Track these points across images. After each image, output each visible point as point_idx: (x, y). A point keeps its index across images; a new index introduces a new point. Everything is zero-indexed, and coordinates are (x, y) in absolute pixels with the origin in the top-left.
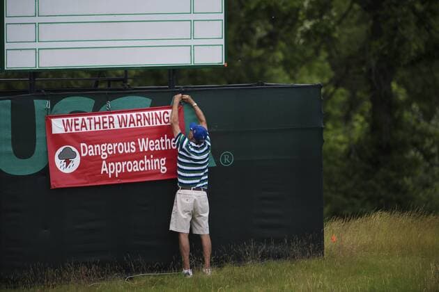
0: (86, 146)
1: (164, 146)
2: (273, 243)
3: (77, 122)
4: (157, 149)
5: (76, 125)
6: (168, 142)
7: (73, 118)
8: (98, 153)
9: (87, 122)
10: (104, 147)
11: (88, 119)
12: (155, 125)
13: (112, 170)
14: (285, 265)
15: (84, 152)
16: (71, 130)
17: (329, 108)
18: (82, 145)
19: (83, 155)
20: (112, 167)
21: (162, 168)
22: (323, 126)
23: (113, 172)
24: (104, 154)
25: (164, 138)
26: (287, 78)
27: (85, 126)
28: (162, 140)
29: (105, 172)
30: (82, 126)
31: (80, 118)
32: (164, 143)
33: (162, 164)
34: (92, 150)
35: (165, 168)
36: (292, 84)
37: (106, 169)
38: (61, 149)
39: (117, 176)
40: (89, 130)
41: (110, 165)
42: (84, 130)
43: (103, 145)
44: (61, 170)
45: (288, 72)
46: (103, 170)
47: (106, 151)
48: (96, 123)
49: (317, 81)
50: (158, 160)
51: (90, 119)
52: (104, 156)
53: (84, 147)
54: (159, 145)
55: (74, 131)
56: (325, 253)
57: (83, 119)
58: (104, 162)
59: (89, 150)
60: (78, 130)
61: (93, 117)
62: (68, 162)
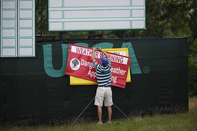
0: (84, 61)
1: (118, 72)
2: (166, 107)
3: (82, 50)
4: (114, 72)
5: (82, 51)
6: (120, 71)
7: (81, 48)
8: (88, 65)
9: (87, 51)
10: (91, 64)
11: (87, 50)
12: (116, 62)
13: (92, 75)
14: (171, 116)
15: (82, 63)
16: (79, 52)
17: (191, 48)
18: (82, 60)
19: (82, 64)
20: (93, 73)
21: (114, 81)
22: (188, 56)
23: (93, 76)
24: (90, 67)
25: (118, 68)
26: (173, 34)
27: (85, 53)
28: (117, 69)
29: (89, 74)
30: (84, 52)
31: (84, 49)
32: (118, 71)
33: (115, 79)
34: (86, 64)
35: (116, 81)
36: (175, 37)
37: (90, 74)
38: (73, 59)
39: (94, 78)
40: (87, 55)
41: (92, 72)
42: (85, 54)
43: (91, 63)
44: (72, 68)
45: (173, 32)
46: (89, 73)
47: (92, 66)
48: (90, 53)
49: (185, 36)
50: (113, 77)
51: (88, 50)
52: (91, 68)
53: (83, 61)
54: (115, 71)
55: (80, 53)
56: (189, 111)
57: (85, 50)
58: (90, 70)
59: (85, 63)
60: (82, 53)
61: (90, 50)
62: (75, 65)
